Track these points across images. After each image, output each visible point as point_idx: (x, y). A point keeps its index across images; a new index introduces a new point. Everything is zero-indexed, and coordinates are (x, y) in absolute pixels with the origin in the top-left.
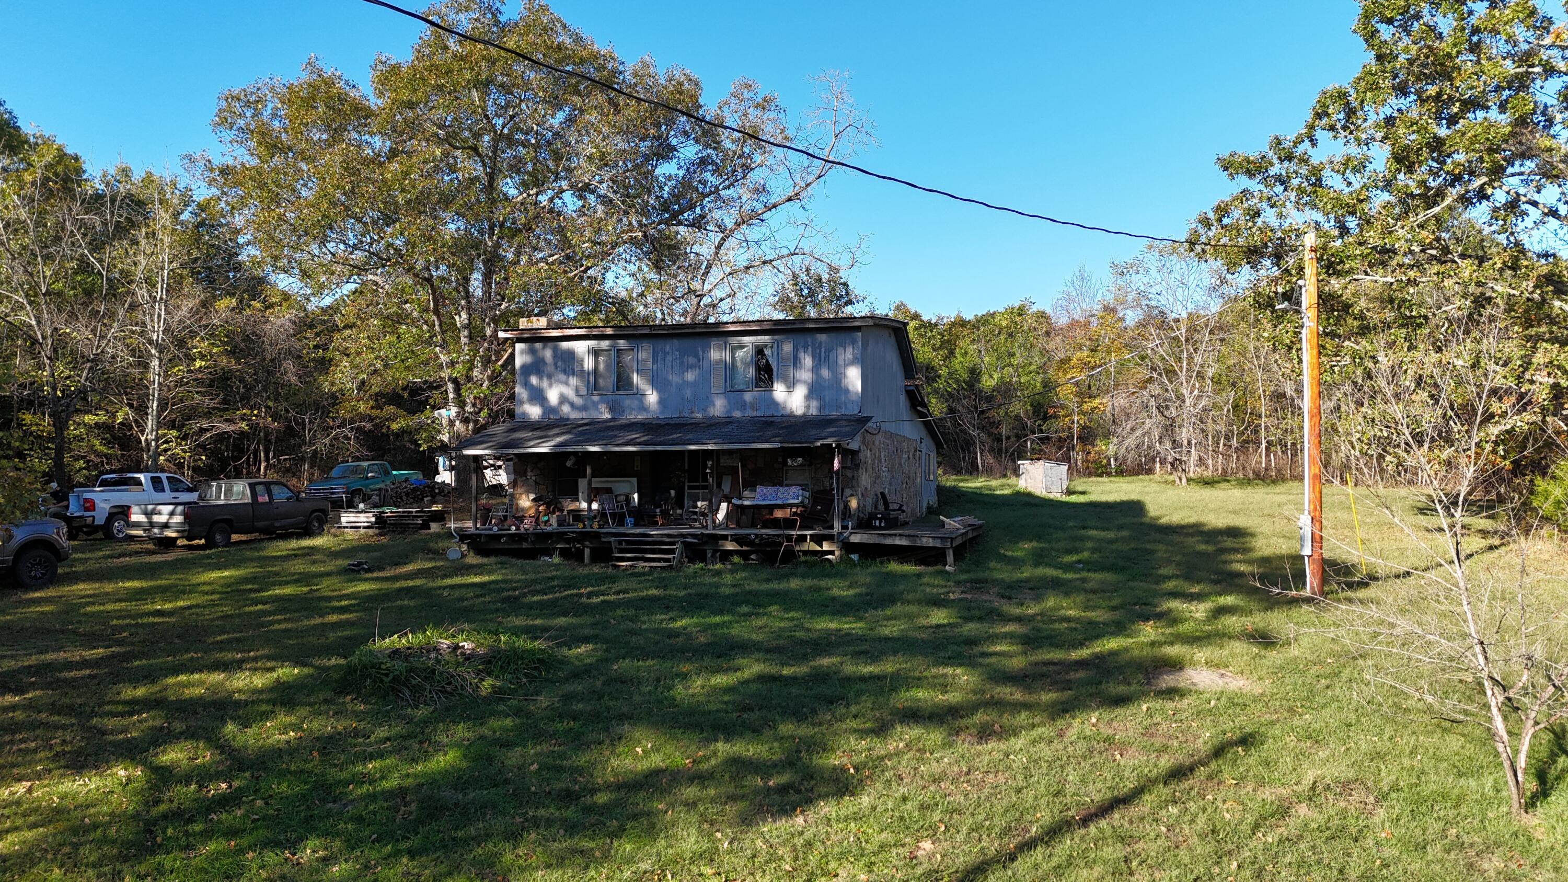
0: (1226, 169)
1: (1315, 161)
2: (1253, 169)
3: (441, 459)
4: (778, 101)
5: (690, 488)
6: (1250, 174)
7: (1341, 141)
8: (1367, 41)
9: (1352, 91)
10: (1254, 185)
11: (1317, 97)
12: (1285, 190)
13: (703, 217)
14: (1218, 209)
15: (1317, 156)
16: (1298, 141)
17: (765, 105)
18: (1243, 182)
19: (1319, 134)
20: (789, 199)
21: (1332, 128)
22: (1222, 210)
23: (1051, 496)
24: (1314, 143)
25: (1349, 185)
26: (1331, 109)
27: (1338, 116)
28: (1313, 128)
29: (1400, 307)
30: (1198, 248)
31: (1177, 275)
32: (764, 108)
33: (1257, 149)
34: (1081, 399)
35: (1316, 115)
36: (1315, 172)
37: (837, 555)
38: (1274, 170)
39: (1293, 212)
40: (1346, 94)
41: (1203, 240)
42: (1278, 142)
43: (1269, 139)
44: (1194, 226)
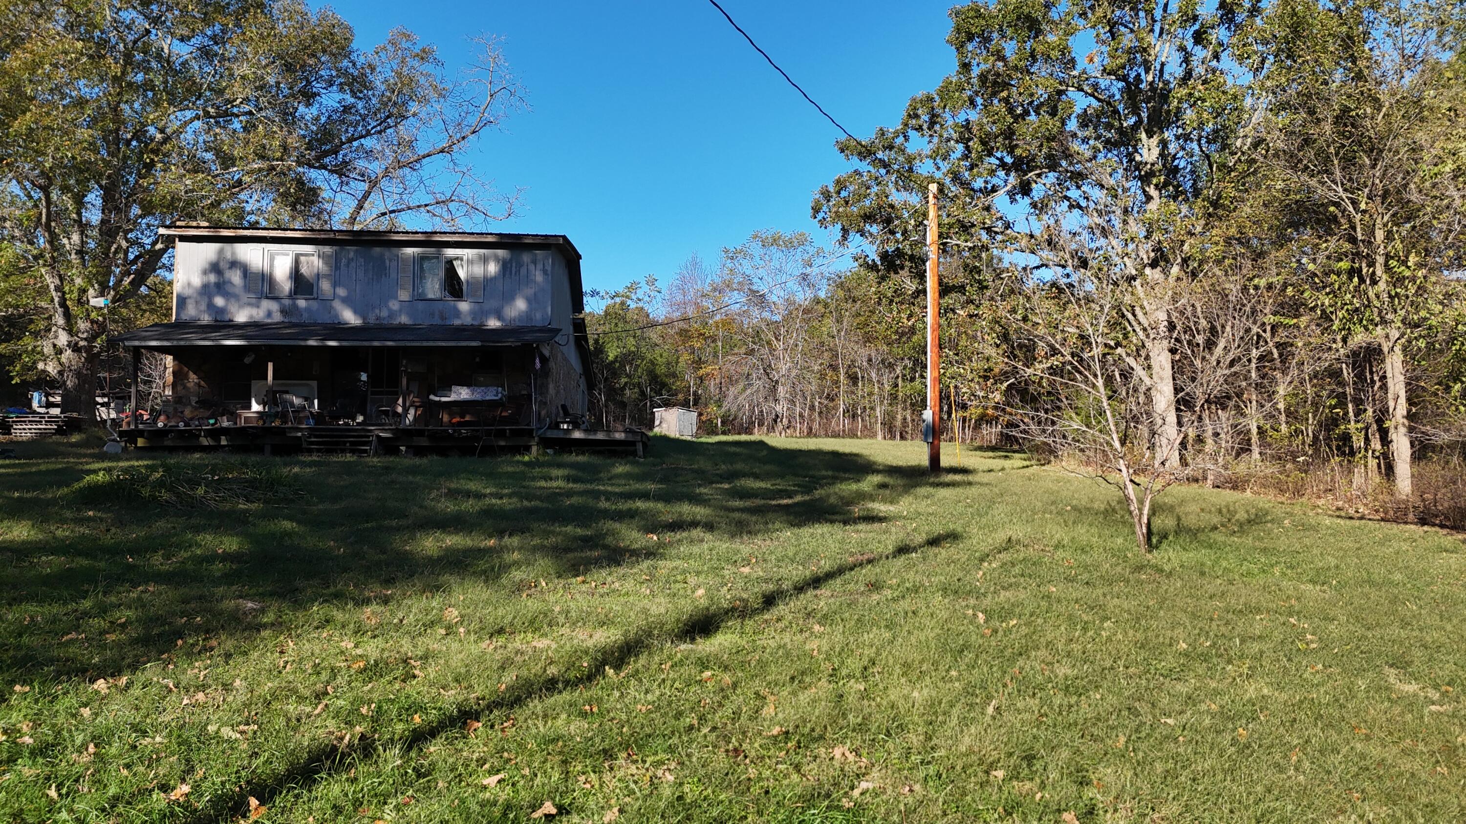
0: (842, 151)
1: (909, 151)
2: (866, 152)
3: (36, 395)
4: (437, 54)
5: (373, 393)
6: (862, 156)
7: (927, 139)
8: (958, 49)
9: (937, 98)
10: (864, 166)
11: (909, 102)
12: (888, 172)
13: (345, 163)
14: (838, 182)
15: (911, 148)
16: (897, 134)
17: (424, 56)
18: (855, 163)
19: (912, 133)
20: (442, 151)
21: (920, 129)
22: (841, 185)
23: (683, 438)
24: (907, 139)
25: (938, 168)
26: (920, 112)
27: (925, 118)
28: (906, 125)
29: (971, 271)
30: (820, 216)
31: (775, 263)
32: (422, 58)
33: (866, 136)
34: (698, 363)
35: (909, 115)
36: (910, 160)
37: (534, 449)
38: (880, 155)
39: (894, 190)
40: (932, 100)
41: (825, 208)
42: (882, 133)
43: (875, 131)
44: (818, 196)
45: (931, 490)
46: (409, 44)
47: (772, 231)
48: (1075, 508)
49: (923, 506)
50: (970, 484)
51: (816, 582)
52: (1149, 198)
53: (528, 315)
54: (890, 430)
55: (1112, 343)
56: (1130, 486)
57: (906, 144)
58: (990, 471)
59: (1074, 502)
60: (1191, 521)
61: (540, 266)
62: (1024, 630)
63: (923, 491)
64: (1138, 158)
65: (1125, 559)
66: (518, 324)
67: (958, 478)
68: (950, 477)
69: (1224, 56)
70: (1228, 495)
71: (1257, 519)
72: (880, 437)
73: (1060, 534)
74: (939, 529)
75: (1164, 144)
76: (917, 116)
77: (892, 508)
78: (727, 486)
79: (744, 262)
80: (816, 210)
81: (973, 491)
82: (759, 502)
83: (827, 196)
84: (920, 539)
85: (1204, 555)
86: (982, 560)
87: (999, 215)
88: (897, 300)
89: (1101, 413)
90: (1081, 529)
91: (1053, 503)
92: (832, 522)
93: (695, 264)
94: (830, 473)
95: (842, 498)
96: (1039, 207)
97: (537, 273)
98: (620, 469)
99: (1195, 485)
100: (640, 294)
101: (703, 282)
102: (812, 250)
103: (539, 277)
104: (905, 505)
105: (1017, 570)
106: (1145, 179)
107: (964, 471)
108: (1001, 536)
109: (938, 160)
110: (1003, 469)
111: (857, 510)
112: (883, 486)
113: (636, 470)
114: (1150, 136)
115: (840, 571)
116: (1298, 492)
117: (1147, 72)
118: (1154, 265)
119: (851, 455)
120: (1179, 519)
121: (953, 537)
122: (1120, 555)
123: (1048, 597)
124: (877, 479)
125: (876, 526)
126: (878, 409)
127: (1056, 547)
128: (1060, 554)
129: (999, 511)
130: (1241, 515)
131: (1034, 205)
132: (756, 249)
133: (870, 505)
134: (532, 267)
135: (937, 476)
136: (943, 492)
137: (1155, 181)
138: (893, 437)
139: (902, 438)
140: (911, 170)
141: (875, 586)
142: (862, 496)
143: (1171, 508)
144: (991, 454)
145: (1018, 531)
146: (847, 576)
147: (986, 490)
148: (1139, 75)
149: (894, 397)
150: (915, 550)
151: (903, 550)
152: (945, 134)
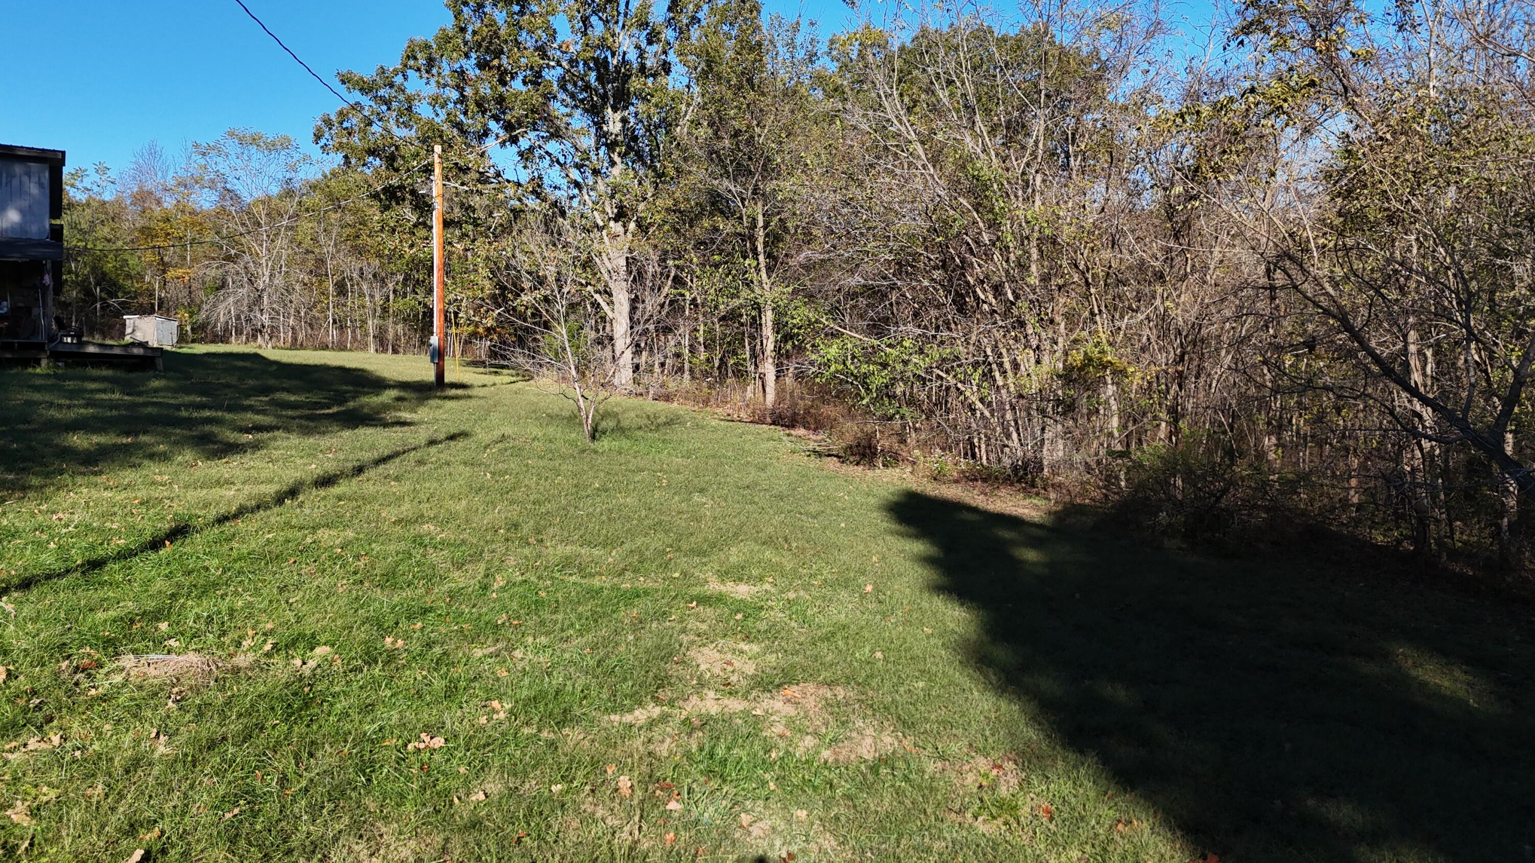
1: (407, 92)
2: (366, 88)
6: (364, 91)
7: (424, 80)
9: (434, 46)
10: (365, 100)
11: (408, 44)
12: (389, 109)
14: (338, 114)
15: (409, 89)
16: (396, 72)
18: (356, 96)
19: (410, 72)
21: (418, 69)
24: (406, 78)
25: (437, 115)
26: (419, 56)
27: (422, 61)
28: (406, 66)
29: (467, 209)
30: (323, 142)
31: (254, 164)
33: (368, 73)
34: (164, 267)
35: (408, 57)
36: (409, 99)
37: (44, 362)
38: (381, 92)
39: (395, 127)
40: (430, 47)
41: (327, 135)
42: (383, 70)
43: (376, 68)
44: (319, 123)
45: (439, 402)
47: (253, 131)
48: (548, 415)
49: (439, 414)
50: (470, 397)
51: (384, 460)
52: (613, 164)
53: (22, 227)
54: (382, 344)
55: (584, 282)
56: (581, 400)
57: (405, 84)
58: (484, 386)
59: (549, 411)
60: (625, 423)
61: (35, 179)
62: (513, 480)
63: (433, 402)
64: (605, 129)
65: (577, 446)
66: (10, 235)
67: (460, 392)
68: (453, 392)
69: (671, 52)
70: (661, 405)
71: (671, 422)
72: (372, 349)
73: (538, 432)
74: (453, 430)
75: (624, 121)
76: (415, 58)
77: (414, 415)
78: (264, 399)
79: (219, 159)
80: (318, 137)
81: (472, 403)
82: (307, 412)
83: (328, 123)
84: (442, 436)
85: (625, 443)
86: (485, 448)
87: (491, 163)
88: (399, 229)
89: (564, 349)
90: (551, 429)
91: (534, 411)
92: (376, 426)
93: (153, 153)
94: (351, 388)
95: (372, 408)
96: (526, 156)
97: (32, 185)
98: (156, 384)
99: (641, 398)
100: (87, 183)
101: (165, 173)
102: (296, 156)
103: (34, 190)
104: (423, 413)
105: (509, 452)
106: (611, 147)
107: (463, 386)
108: (497, 434)
109: (437, 108)
110: (494, 384)
111: (389, 416)
112: (399, 399)
113: (172, 384)
114: (615, 110)
115: (396, 455)
116: (706, 402)
117: (613, 56)
118: (616, 220)
119: (355, 370)
120: (619, 421)
121: (464, 435)
122: (574, 444)
123: (527, 465)
124: (394, 393)
125: (406, 428)
126: (370, 322)
127: (534, 440)
128: (536, 443)
129: (494, 417)
130: (662, 419)
131: (521, 154)
132: (232, 147)
133: (399, 414)
134: (25, 179)
135: (442, 391)
136: (449, 404)
137: (618, 150)
138: (385, 351)
139: (395, 351)
140: (409, 109)
141: (420, 462)
142: (386, 407)
143: (616, 415)
144: (482, 370)
145: (508, 430)
146: (402, 457)
147: (482, 402)
148: (606, 57)
149: (385, 310)
150: (441, 442)
151: (432, 442)
152: (442, 82)
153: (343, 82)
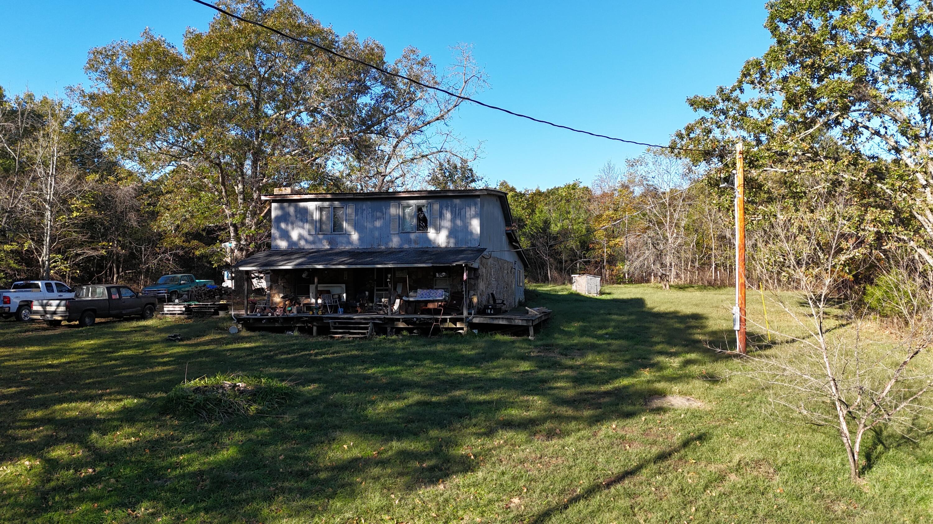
1: (742, 101)
2: (708, 105)
3: (226, 273)
4: (431, 61)
5: (377, 290)
6: (706, 108)
7: (757, 90)
8: (772, 32)
9: (764, 62)
10: (708, 115)
11: (744, 65)
12: (726, 118)
14: (687, 128)
15: (744, 99)
16: (733, 90)
17: (423, 62)
18: (702, 113)
19: (745, 86)
20: (438, 119)
21: (752, 83)
22: (690, 129)
23: (591, 295)
24: (742, 91)
25: (762, 115)
26: (752, 72)
27: (755, 76)
28: (742, 82)
29: (790, 186)
30: (676, 151)
31: (664, 167)
32: (422, 65)
33: (710, 94)
34: (608, 238)
35: (744, 75)
36: (744, 107)
37: (465, 330)
38: (720, 106)
40: (760, 63)
41: (679, 146)
42: (721, 90)
43: (717, 88)
44: (673, 138)
46: (415, 56)
57: (741, 96)
76: (749, 75)
79: (641, 167)
80: (673, 148)
101: (616, 179)
109: (761, 109)
132: (650, 158)
152: (770, 88)
153: (692, 105)
